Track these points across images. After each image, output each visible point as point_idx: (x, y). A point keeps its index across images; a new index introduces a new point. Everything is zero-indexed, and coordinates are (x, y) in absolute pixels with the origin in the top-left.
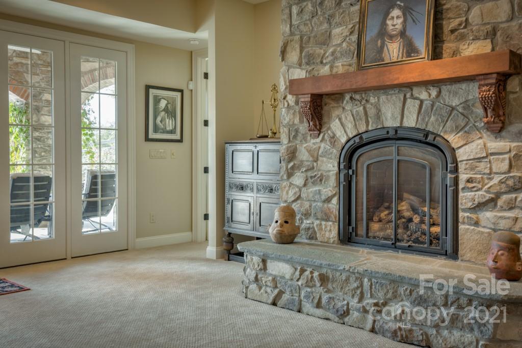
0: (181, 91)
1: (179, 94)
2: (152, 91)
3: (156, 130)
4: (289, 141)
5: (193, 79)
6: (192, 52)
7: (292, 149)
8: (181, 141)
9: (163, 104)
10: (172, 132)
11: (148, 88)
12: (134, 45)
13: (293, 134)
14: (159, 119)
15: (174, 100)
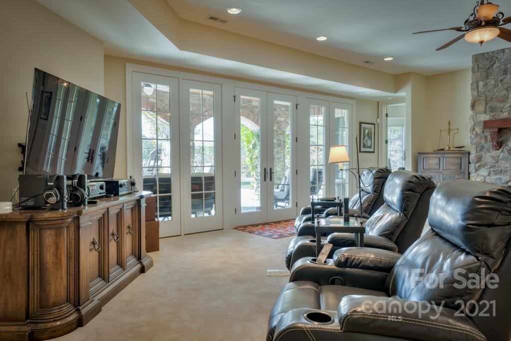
0: (374, 124)
1: (373, 126)
2: (363, 125)
3: (364, 146)
4: (477, 152)
5: (379, 117)
6: (378, 102)
7: (479, 156)
8: (374, 152)
9: (367, 131)
10: (370, 147)
11: (361, 123)
12: (355, 101)
13: (480, 148)
14: (365, 140)
15: (371, 129)
